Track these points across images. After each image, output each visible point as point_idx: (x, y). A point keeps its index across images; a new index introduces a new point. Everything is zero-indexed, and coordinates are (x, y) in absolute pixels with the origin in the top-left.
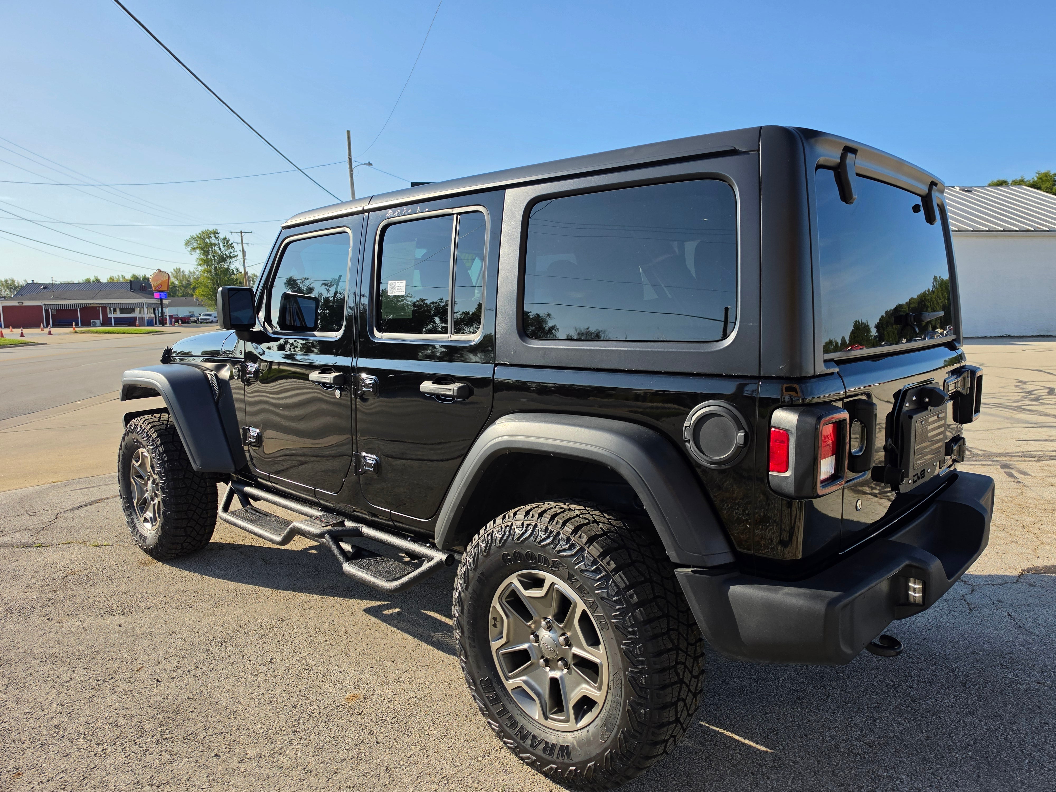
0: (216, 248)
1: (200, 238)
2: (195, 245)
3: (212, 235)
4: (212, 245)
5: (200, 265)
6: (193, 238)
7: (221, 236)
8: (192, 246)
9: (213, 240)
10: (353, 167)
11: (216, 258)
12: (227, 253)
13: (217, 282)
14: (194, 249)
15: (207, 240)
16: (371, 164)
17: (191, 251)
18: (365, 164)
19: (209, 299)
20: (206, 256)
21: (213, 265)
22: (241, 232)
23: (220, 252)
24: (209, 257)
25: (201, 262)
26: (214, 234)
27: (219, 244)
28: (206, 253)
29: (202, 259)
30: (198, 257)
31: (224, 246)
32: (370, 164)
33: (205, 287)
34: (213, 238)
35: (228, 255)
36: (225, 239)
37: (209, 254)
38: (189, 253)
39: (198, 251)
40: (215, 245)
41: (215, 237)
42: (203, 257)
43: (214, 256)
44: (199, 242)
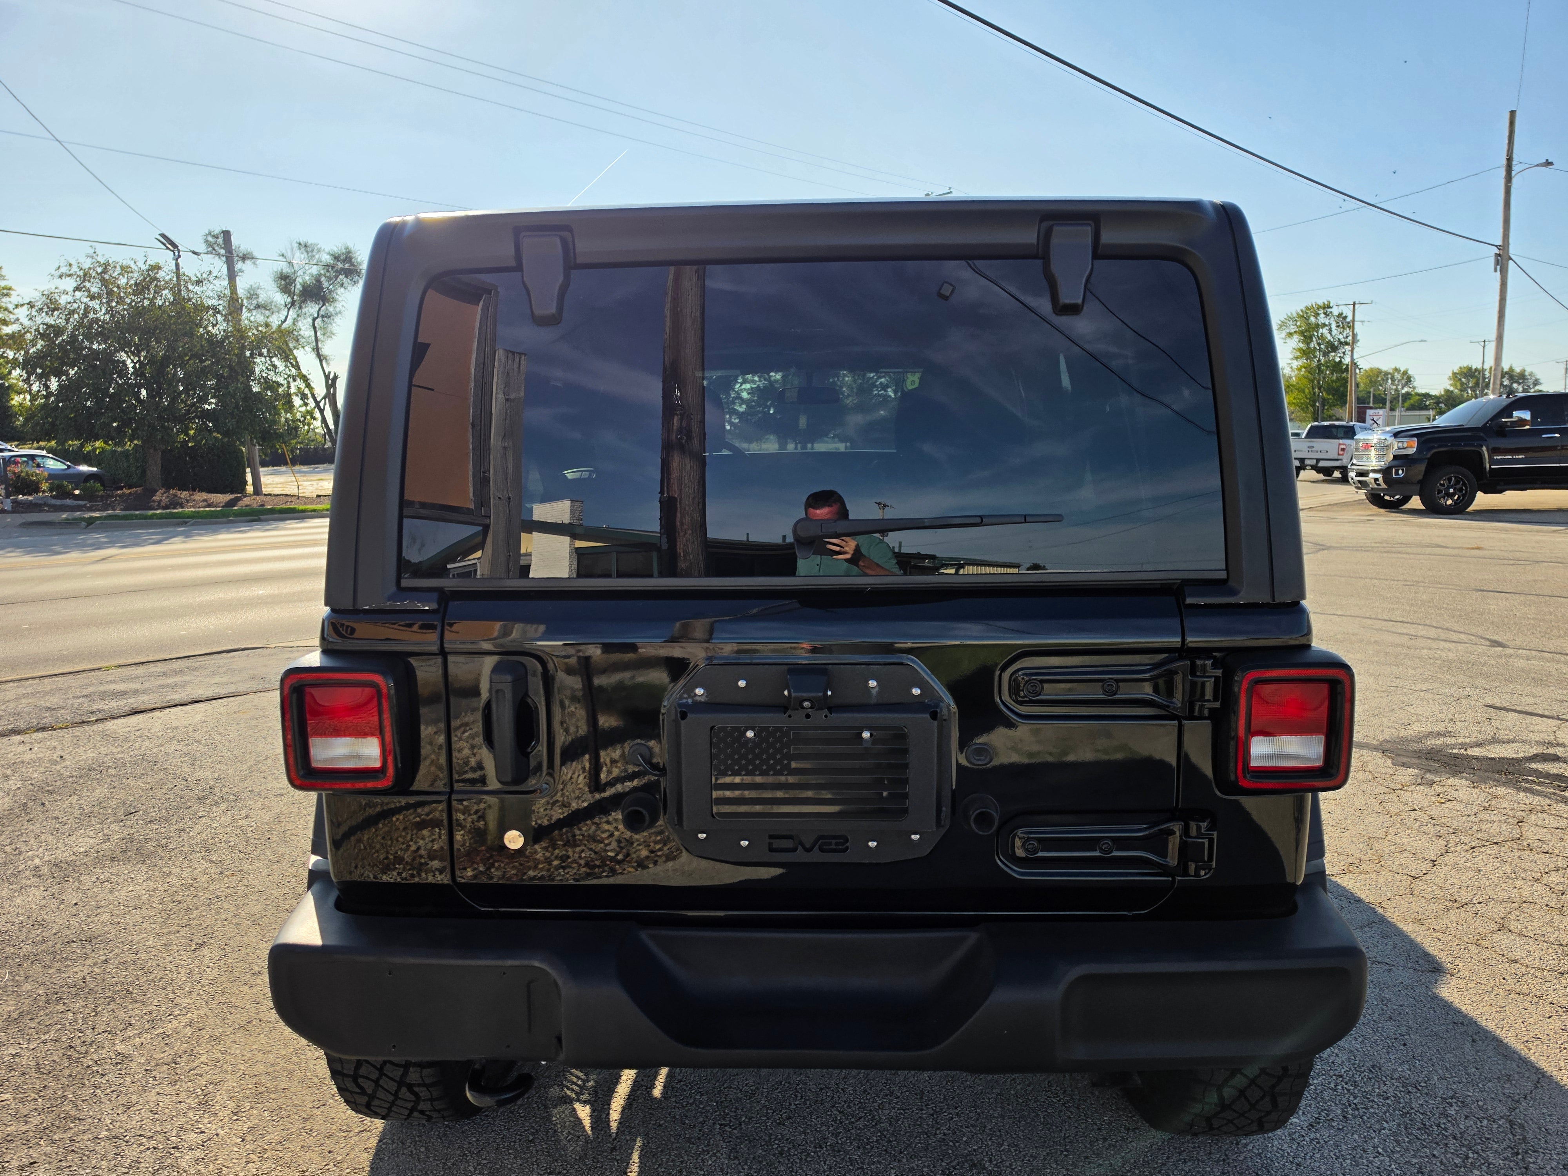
0: (1325, 331)
1: (1303, 316)
2: (1293, 329)
3: (1321, 312)
4: (1317, 326)
5: (1297, 358)
6: (1290, 318)
7: (1335, 311)
8: (1288, 331)
9: (1322, 319)
10: (1513, 173)
11: (1322, 346)
12: (1341, 337)
13: (1319, 383)
14: (1290, 335)
15: (1313, 319)
16: (1551, 164)
17: (1285, 339)
18: (1537, 165)
19: (1303, 409)
20: (1308, 344)
21: (1315, 357)
22: (1354, 304)
23: (1329, 337)
24: (1312, 345)
25: (1298, 354)
26: (1324, 308)
27: (1330, 324)
28: (1307, 339)
29: (1300, 350)
30: (1294, 346)
31: (1338, 326)
32: (1548, 163)
33: (1299, 392)
34: (1322, 315)
35: (1343, 340)
36: (1340, 315)
37: (1312, 341)
38: (1283, 341)
39: (1296, 337)
40: (1324, 325)
41: (1325, 313)
42: (1301, 345)
43: (1319, 344)
44: (1298, 323)
